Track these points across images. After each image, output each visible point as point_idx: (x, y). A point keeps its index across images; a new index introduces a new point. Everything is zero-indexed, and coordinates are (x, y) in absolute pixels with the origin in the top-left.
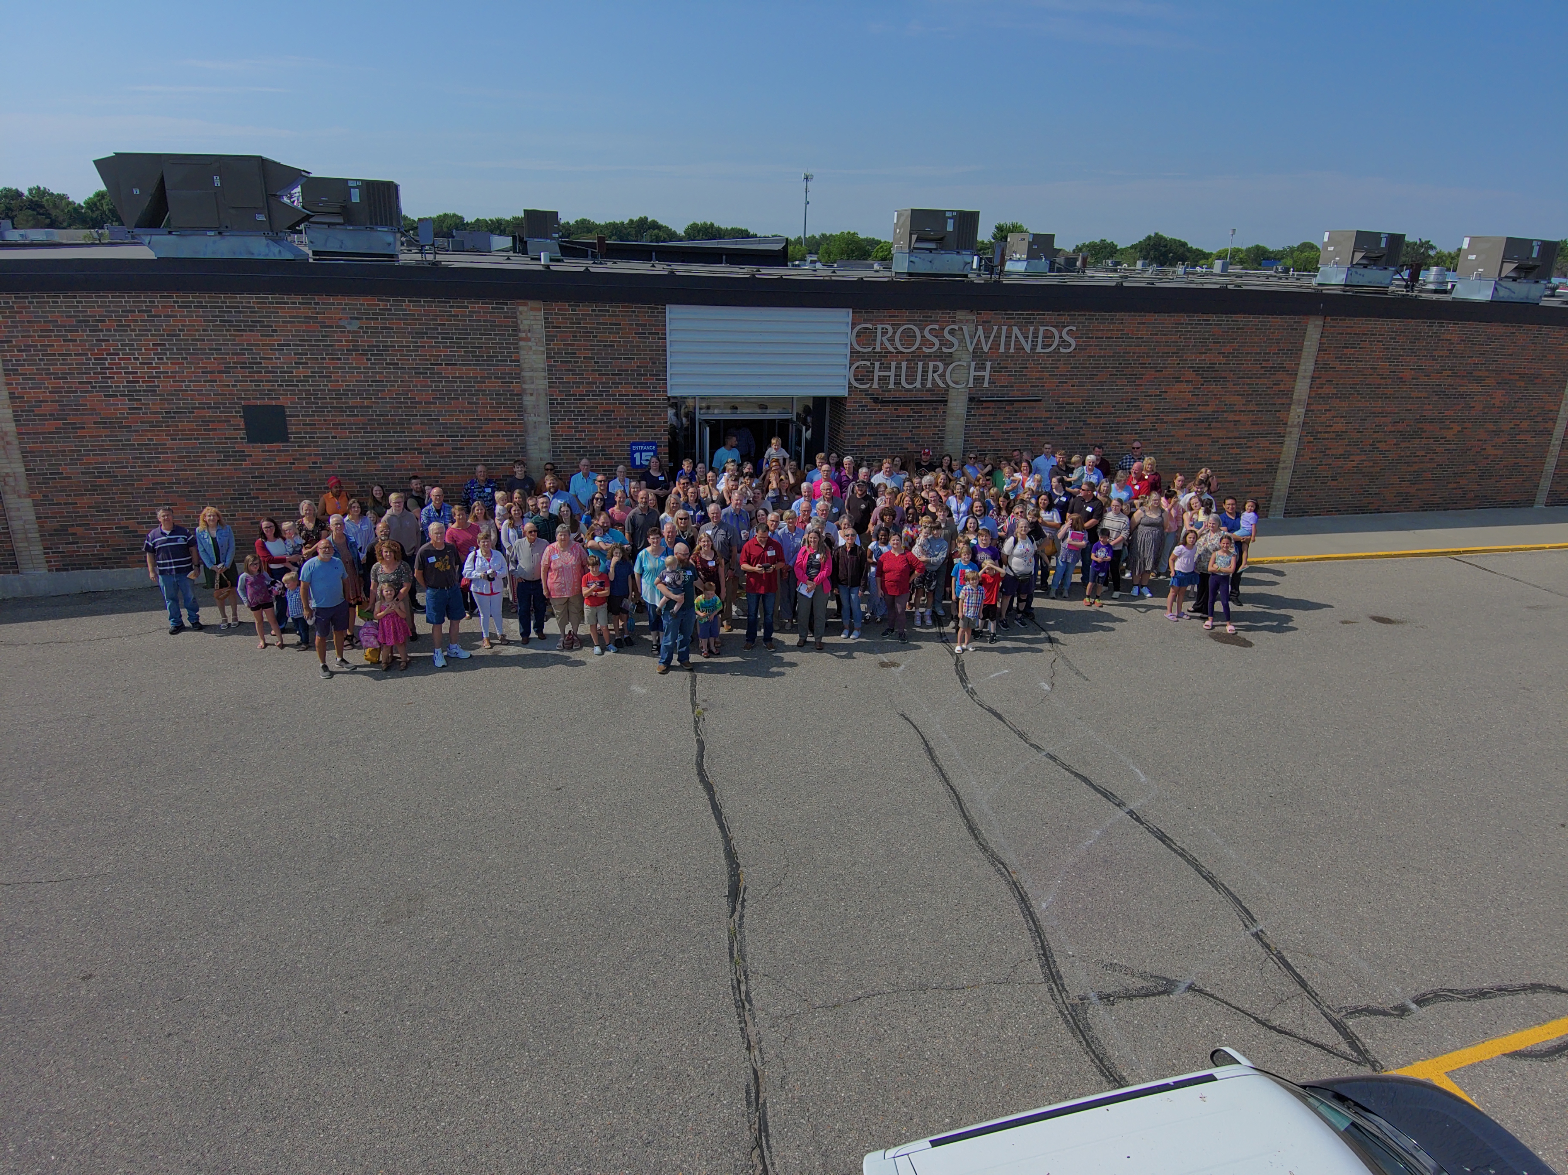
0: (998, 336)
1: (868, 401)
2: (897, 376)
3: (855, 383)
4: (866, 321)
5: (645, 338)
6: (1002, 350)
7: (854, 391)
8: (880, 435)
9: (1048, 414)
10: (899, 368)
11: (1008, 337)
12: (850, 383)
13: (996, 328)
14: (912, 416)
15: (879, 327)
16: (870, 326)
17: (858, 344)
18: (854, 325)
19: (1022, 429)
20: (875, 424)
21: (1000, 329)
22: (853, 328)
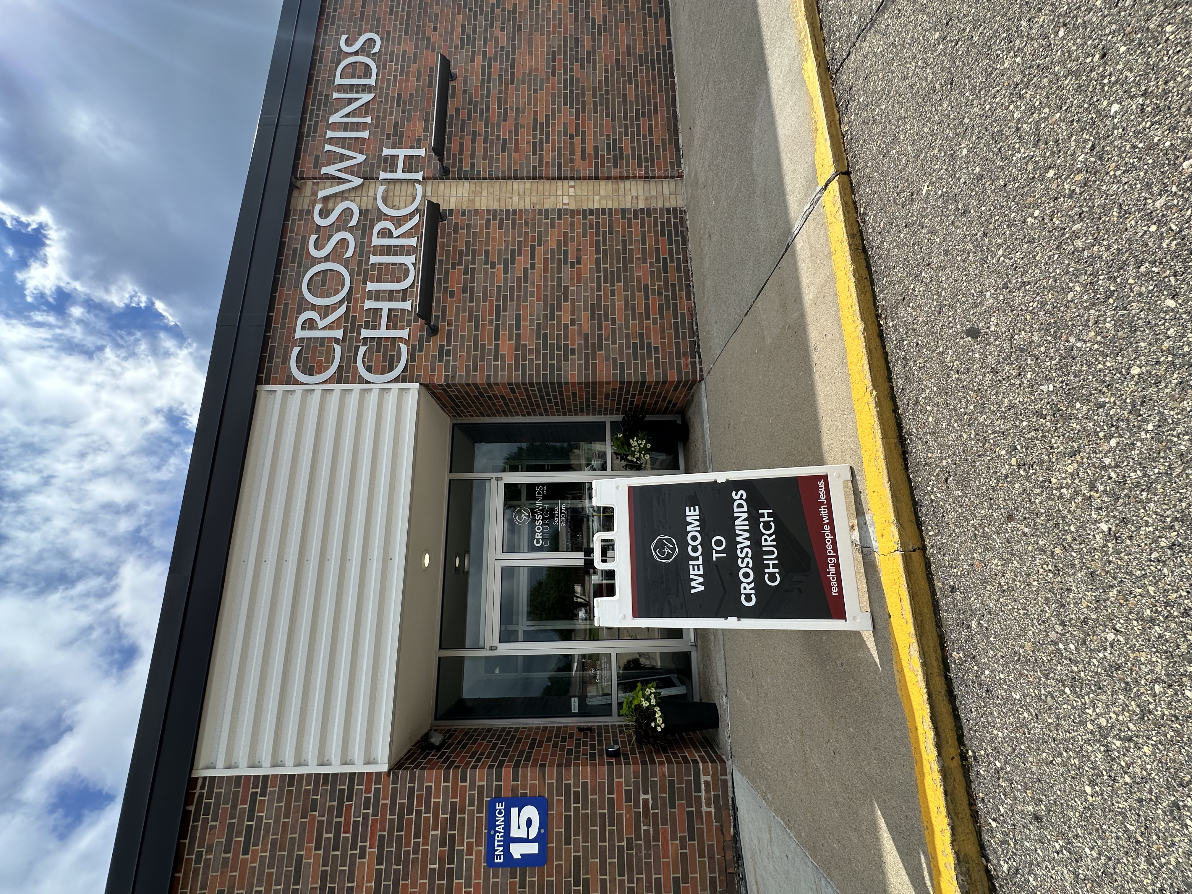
0: (342, 142)
1: (432, 345)
2: (391, 295)
3: (398, 371)
4: (286, 360)
5: (258, 827)
6: (365, 134)
7: (412, 372)
8: (497, 319)
9: (479, 58)
10: (377, 296)
11: (346, 127)
12: (396, 380)
13: (327, 147)
14: (466, 267)
15: (299, 334)
16: (296, 350)
17: (327, 368)
18: (291, 380)
19: (500, 92)
20: (476, 329)
21: (331, 141)
22: (296, 382)
